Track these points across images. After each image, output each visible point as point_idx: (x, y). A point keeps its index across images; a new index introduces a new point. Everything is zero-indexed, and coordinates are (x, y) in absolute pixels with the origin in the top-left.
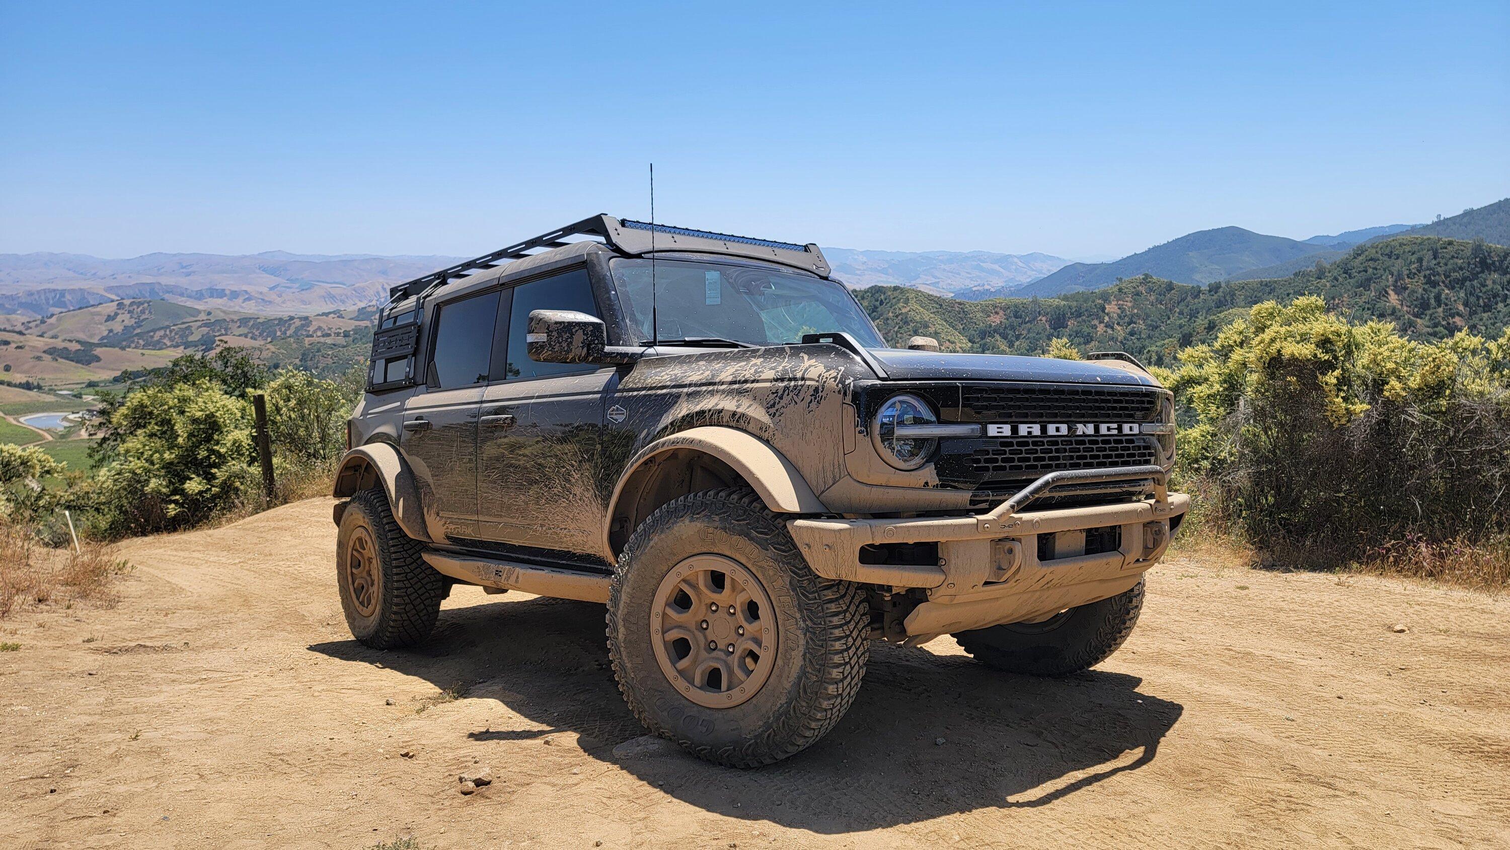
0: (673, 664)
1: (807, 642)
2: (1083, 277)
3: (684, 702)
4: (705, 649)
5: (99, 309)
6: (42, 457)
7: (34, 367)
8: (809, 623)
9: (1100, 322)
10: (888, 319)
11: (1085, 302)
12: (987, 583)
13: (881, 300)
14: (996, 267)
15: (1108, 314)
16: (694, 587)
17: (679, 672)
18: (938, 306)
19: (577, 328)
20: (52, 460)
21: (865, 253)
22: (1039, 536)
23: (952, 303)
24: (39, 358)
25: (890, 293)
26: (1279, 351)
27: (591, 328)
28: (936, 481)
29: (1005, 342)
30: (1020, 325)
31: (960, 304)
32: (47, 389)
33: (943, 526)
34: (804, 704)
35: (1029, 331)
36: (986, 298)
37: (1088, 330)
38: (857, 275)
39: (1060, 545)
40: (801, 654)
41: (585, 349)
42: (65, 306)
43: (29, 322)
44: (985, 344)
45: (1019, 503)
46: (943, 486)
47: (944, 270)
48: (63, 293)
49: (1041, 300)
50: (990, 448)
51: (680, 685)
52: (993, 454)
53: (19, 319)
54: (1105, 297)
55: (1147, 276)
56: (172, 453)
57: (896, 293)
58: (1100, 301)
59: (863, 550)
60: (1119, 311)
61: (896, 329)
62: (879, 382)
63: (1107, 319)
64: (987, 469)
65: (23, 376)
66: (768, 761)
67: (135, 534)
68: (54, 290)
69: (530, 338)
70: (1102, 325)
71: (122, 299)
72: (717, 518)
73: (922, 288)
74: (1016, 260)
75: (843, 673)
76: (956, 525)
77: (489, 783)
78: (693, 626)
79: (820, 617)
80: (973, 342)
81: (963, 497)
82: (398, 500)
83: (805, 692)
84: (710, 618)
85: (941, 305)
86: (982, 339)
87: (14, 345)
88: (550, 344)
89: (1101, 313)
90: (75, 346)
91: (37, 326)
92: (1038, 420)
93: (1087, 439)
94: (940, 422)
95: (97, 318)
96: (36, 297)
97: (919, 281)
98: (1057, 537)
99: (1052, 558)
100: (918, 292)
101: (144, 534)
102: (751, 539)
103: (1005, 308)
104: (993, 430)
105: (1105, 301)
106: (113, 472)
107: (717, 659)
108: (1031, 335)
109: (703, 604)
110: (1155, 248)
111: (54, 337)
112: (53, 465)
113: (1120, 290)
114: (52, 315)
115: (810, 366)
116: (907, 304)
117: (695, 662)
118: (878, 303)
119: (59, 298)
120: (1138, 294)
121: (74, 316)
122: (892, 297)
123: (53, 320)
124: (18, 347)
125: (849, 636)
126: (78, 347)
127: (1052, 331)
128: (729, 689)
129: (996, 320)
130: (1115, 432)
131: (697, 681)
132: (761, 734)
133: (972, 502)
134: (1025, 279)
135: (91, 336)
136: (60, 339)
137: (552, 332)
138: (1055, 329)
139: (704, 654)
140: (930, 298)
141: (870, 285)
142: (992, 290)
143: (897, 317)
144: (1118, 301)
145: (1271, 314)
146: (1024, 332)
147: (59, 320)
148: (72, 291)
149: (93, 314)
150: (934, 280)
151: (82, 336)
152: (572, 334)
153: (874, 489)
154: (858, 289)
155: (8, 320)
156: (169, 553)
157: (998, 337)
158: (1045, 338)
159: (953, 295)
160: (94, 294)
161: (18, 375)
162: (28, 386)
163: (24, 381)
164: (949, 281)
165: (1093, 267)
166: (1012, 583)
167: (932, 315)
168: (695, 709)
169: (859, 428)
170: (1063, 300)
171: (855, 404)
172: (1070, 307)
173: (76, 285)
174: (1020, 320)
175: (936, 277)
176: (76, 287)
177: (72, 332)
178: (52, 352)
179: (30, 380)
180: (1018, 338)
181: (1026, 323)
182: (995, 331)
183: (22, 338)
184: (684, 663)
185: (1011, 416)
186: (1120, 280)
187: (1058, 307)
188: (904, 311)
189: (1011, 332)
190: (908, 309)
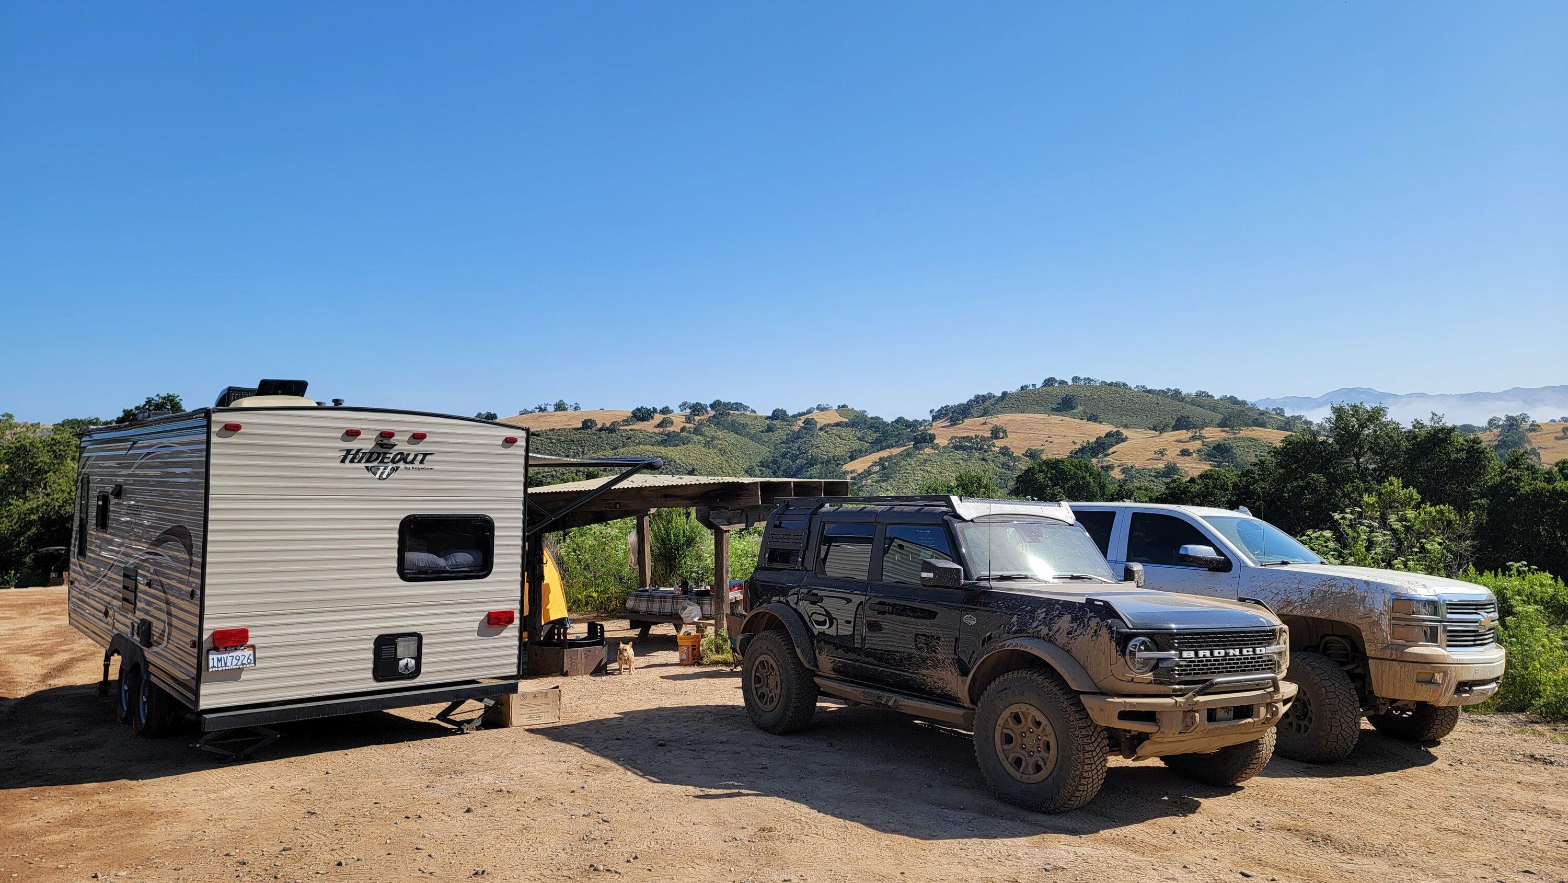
12: (1180, 733)
22: (1208, 710)
28: (1154, 680)
39: (1220, 714)
45: (1197, 693)
46: (1160, 683)
50: (1184, 664)
52: (1185, 667)
59: (1120, 713)
62: (1128, 630)
64: (1182, 674)
69: (924, 575)
76: (1164, 703)
81: (1168, 689)
88: (935, 579)
92: (1209, 649)
93: (1235, 658)
94: (1157, 650)
98: (1217, 710)
99: (1215, 720)
104: (1185, 654)
115: (1092, 617)
125: (1095, 750)
130: (1251, 653)
133: (1173, 691)
137: (936, 572)
153: (1124, 683)
166: (1193, 733)
169: (1119, 653)
171: (1117, 641)
185: (1195, 647)
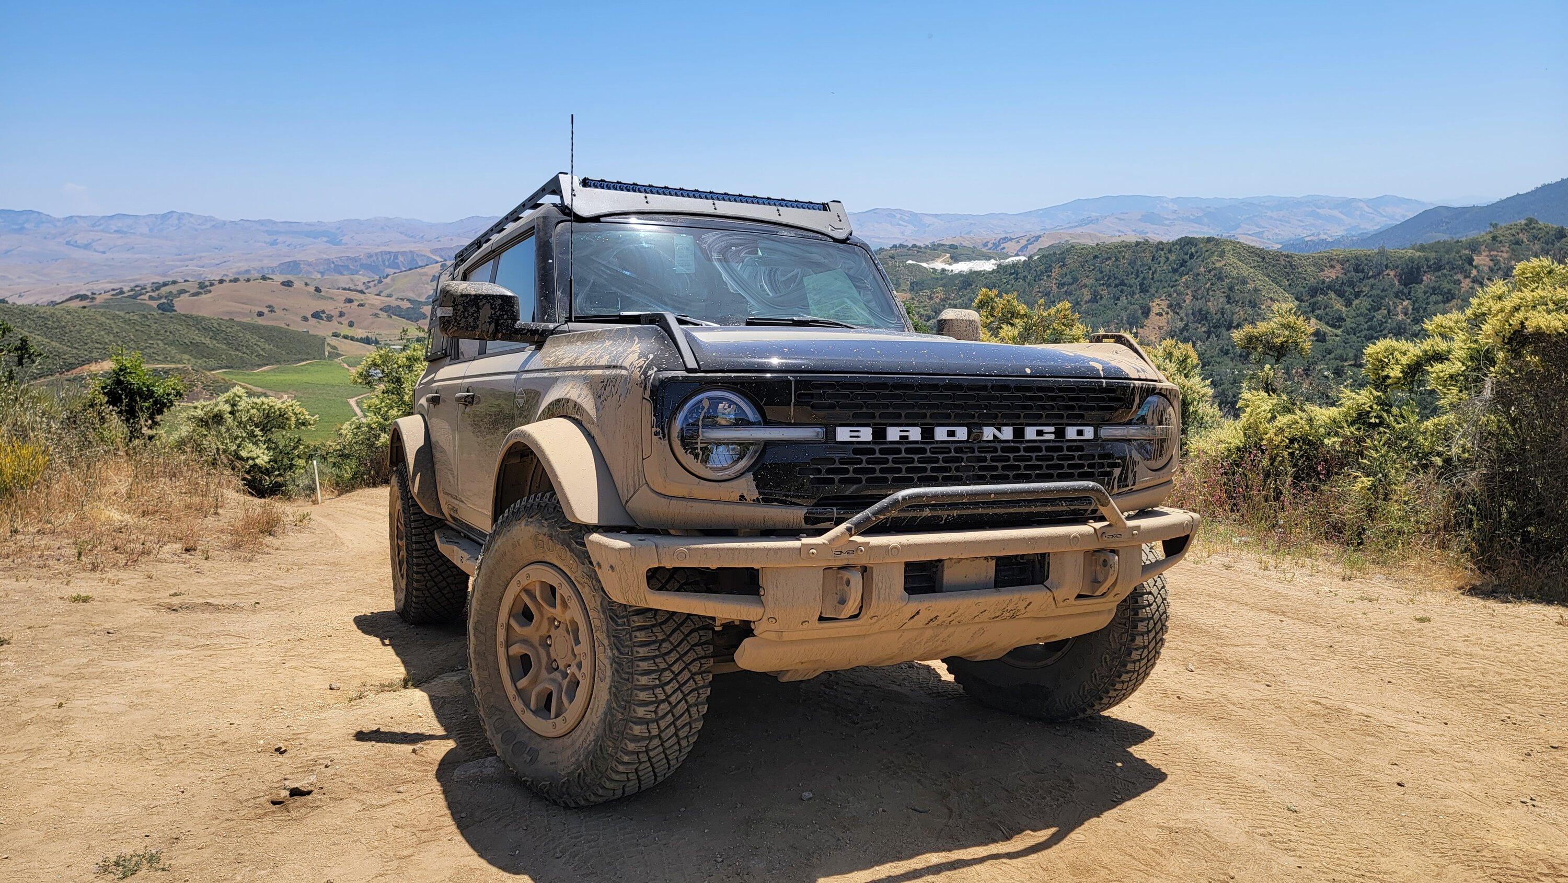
0: (514, 681)
1: (613, 674)
2: (1448, 223)
3: (521, 724)
4: (547, 669)
5: (425, 270)
6: (298, 409)
7: (372, 323)
8: (615, 651)
9: (1466, 277)
10: (1198, 274)
11: (1447, 252)
13: (1192, 254)
14: (1335, 213)
15: (1476, 267)
16: (532, 596)
17: (517, 690)
18: (1260, 260)
19: (484, 301)
20: (306, 413)
21: (1175, 201)
22: (908, 564)
23: (1277, 256)
24: (376, 315)
25: (1202, 245)
26: (1522, 323)
27: (500, 301)
28: (756, 495)
29: (1341, 300)
30: (1361, 280)
31: (1287, 256)
32: (383, 343)
33: (753, 549)
34: (610, 744)
35: (1372, 287)
36: (1322, 249)
37: (1448, 286)
38: (1166, 225)
40: (608, 686)
41: (493, 325)
42: (398, 268)
43: (369, 282)
44: (1315, 303)
45: (857, 525)
46: (767, 500)
47: (1271, 217)
48: (396, 255)
49: (1389, 249)
50: (837, 457)
51: (518, 705)
52: (841, 463)
53: (361, 279)
54: (1474, 247)
55: (1530, 221)
56: (399, 410)
57: (1209, 246)
58: (1467, 252)
59: (652, 573)
60: (1491, 264)
61: (1207, 286)
62: (685, 374)
63: (1474, 272)
64: (832, 481)
65: (364, 331)
66: (583, 802)
67: (368, 485)
68: (389, 253)
69: (440, 312)
70: (1468, 280)
71: (445, 260)
72: (546, 523)
73: (1242, 239)
74: (1361, 204)
75: (656, 712)
76: (770, 549)
77: (309, 793)
78: (536, 642)
79: (627, 646)
80: (1301, 301)
81: (796, 515)
82: (415, 475)
83: (611, 730)
84: (553, 632)
85: (1264, 258)
86: (1312, 297)
87: (356, 303)
88: (455, 319)
89: (1467, 266)
90: (406, 305)
91: (375, 285)
92: (920, 421)
94: (766, 422)
95: (424, 278)
96: (375, 259)
97: (1239, 231)
98: (946, 566)
99: (935, 590)
100: (1236, 244)
101: (375, 485)
102: (572, 550)
103: (1342, 262)
104: (843, 434)
105: (1473, 251)
106: (353, 426)
107: (554, 680)
108: (1374, 292)
109: (545, 618)
110: (1545, 188)
111: (389, 296)
112: (308, 417)
113: (1494, 238)
114: (387, 276)
116: (1222, 257)
117: (534, 682)
118: (1187, 257)
119: (393, 259)
120: (1518, 243)
121: (406, 276)
122: (1204, 249)
123: (388, 280)
124: (359, 305)
126: (409, 305)
127: (1401, 287)
128: (557, 716)
129: (1331, 275)
130: (1051, 437)
131: (533, 706)
132: (572, 772)
133: (807, 520)
134: (1372, 226)
135: (419, 296)
136: (393, 298)
137: (457, 305)
138: (1405, 285)
139: (544, 673)
140: (1252, 251)
141: (1180, 237)
142: (1330, 239)
143: (1209, 272)
144: (1490, 251)
145: (1538, 274)
146: (1366, 289)
147: (393, 280)
148: (404, 253)
149: (421, 275)
150: (1258, 230)
151: (411, 295)
152: (479, 308)
153: (673, 502)
154: (1165, 241)
155: (352, 280)
156: (360, 506)
157: (1332, 294)
158: (1392, 295)
159: (1280, 246)
160: (422, 255)
161: (360, 331)
162: (367, 341)
163: (364, 336)
164: (1277, 231)
165: (1463, 211)
166: (866, 619)
167: (1252, 270)
168: (528, 734)
169: (654, 429)
170: (1418, 250)
171: (653, 400)
172: (1427, 260)
173: (407, 248)
174: (1361, 275)
175: (1258, 226)
176: (407, 250)
177: (404, 291)
178: (387, 309)
179: (370, 335)
180: (1357, 295)
181: (1369, 278)
182: (1329, 288)
183: (363, 296)
184: (523, 683)
185: (874, 417)
186: (1495, 226)
187: (1411, 260)
188: (1218, 265)
189: (1349, 289)
190: (1224, 262)
